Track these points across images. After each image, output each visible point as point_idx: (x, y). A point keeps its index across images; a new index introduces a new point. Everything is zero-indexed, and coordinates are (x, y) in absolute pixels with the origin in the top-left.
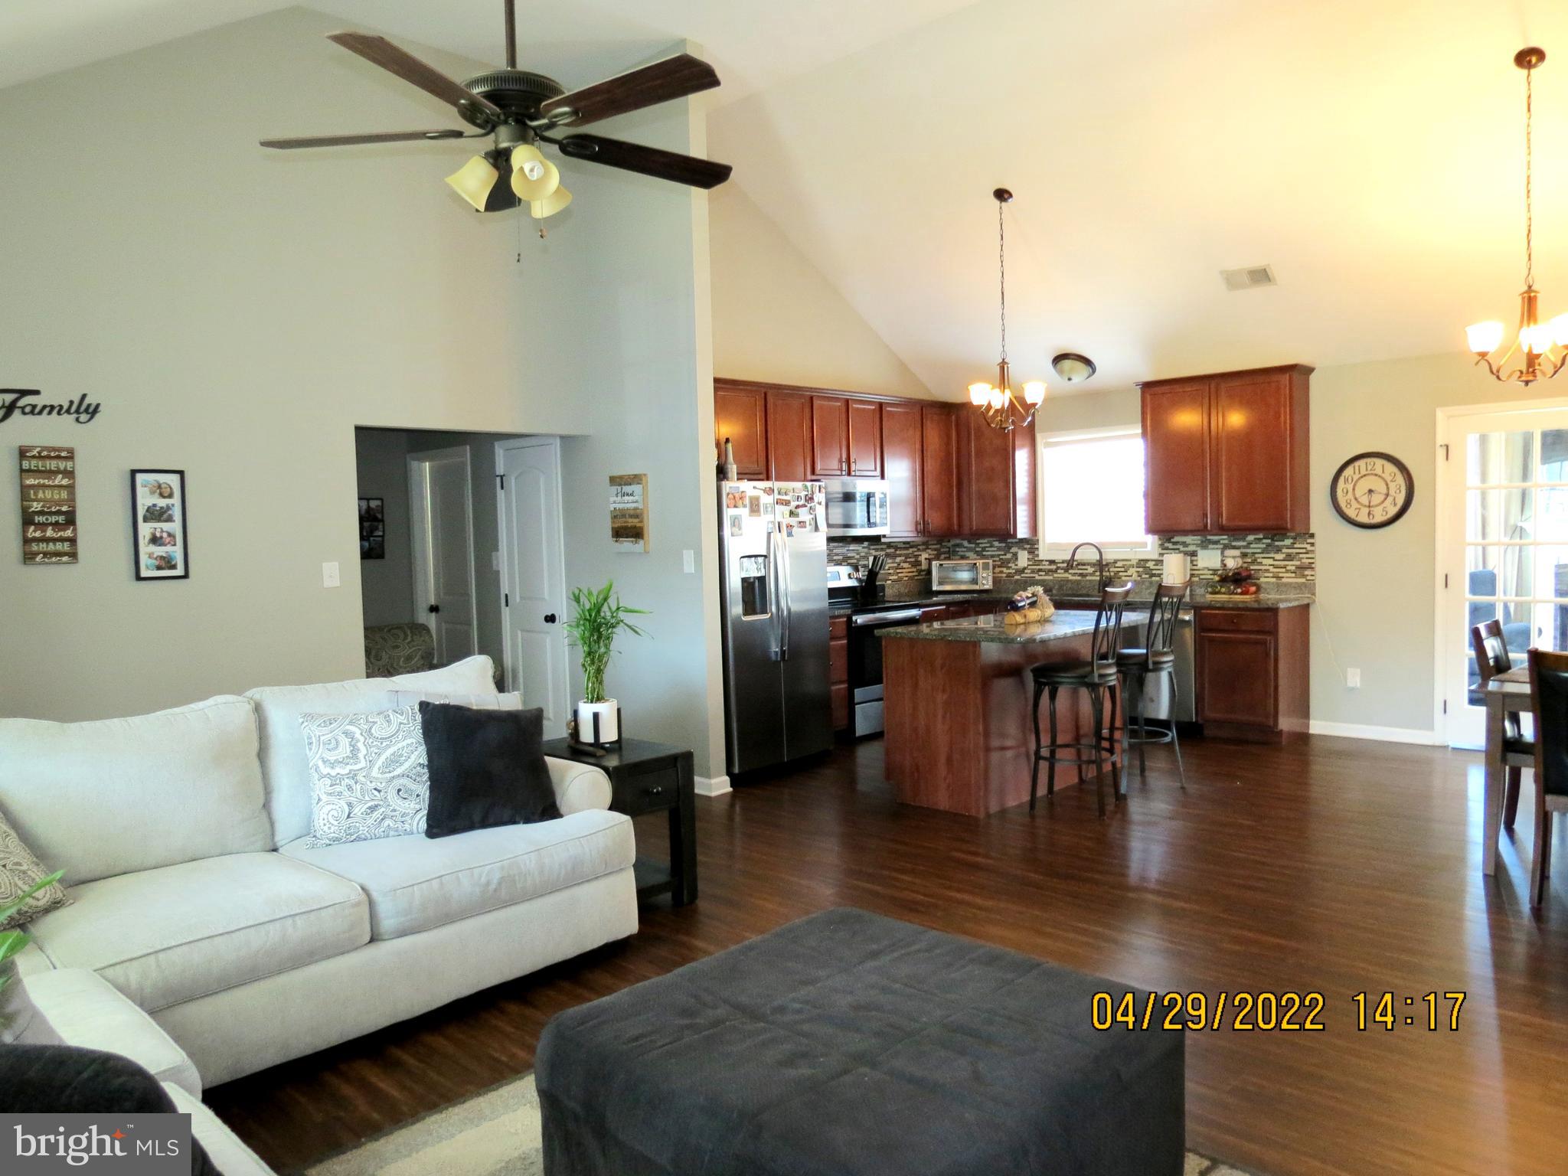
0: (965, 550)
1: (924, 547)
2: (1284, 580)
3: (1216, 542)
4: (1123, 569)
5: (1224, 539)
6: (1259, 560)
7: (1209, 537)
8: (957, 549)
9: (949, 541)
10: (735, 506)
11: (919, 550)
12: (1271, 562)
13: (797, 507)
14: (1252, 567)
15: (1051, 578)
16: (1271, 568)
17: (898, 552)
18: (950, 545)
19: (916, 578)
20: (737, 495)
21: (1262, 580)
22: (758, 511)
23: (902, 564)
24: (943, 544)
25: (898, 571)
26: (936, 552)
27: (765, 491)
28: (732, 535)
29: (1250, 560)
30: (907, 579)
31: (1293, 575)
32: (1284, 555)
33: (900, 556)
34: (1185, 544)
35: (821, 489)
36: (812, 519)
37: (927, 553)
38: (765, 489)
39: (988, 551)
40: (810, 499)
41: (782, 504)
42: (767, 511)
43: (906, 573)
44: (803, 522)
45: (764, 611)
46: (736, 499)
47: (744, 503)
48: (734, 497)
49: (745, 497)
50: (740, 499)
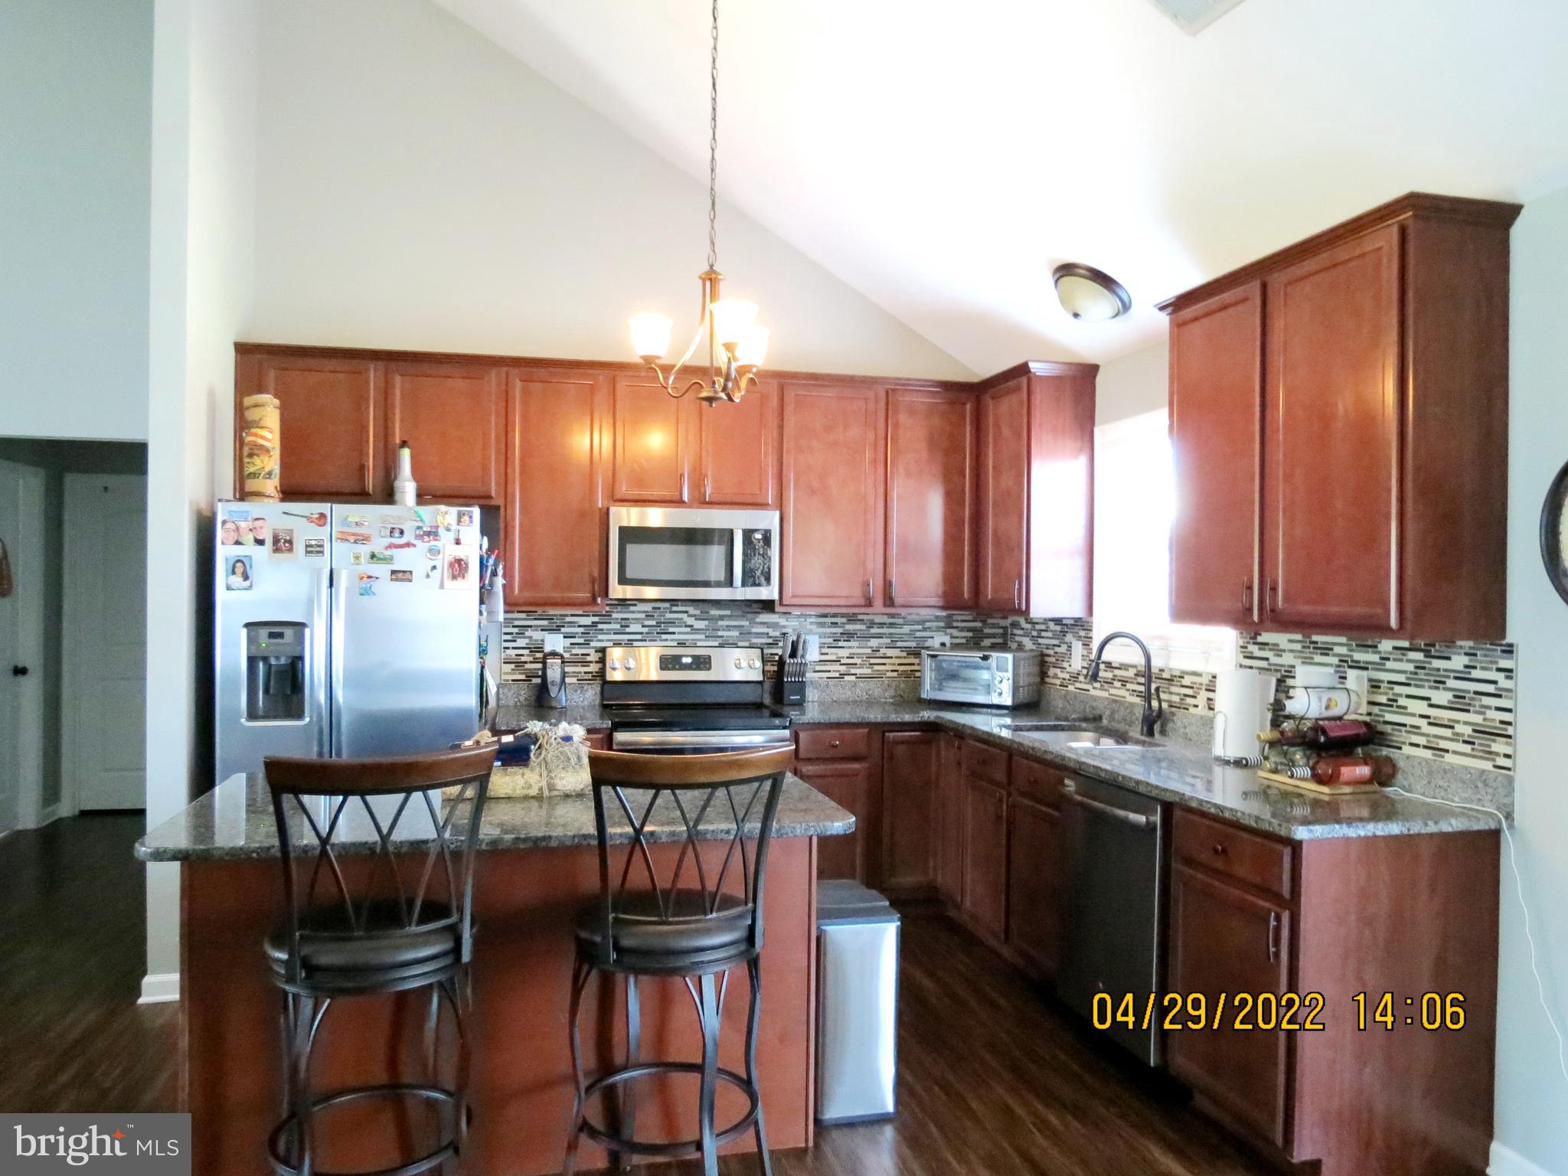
1: (943, 624)
2: (1449, 758)
3: (1326, 650)
4: (1189, 692)
5: (1340, 643)
6: (1402, 701)
7: (1315, 638)
9: (1005, 618)
10: (238, 543)
11: (925, 629)
12: (1421, 707)
13: (391, 546)
14: (1389, 717)
15: (1105, 694)
16: (1423, 723)
17: (873, 631)
18: (1003, 623)
21: (1407, 750)
22: (290, 550)
23: (883, 651)
24: (990, 621)
25: (873, 661)
26: (970, 634)
27: (311, 520)
28: (229, 588)
29: (1383, 699)
30: (895, 674)
31: (1467, 748)
32: (1449, 696)
33: (879, 636)
34: (1279, 651)
35: (466, 518)
36: (434, 568)
37: (946, 634)
38: (309, 515)
39: (1043, 637)
40: (429, 534)
41: (352, 541)
42: (311, 552)
43: (894, 664)
44: (404, 572)
45: (300, 715)
46: (241, 530)
47: (260, 537)
48: (238, 529)
49: (261, 528)
50: (251, 530)
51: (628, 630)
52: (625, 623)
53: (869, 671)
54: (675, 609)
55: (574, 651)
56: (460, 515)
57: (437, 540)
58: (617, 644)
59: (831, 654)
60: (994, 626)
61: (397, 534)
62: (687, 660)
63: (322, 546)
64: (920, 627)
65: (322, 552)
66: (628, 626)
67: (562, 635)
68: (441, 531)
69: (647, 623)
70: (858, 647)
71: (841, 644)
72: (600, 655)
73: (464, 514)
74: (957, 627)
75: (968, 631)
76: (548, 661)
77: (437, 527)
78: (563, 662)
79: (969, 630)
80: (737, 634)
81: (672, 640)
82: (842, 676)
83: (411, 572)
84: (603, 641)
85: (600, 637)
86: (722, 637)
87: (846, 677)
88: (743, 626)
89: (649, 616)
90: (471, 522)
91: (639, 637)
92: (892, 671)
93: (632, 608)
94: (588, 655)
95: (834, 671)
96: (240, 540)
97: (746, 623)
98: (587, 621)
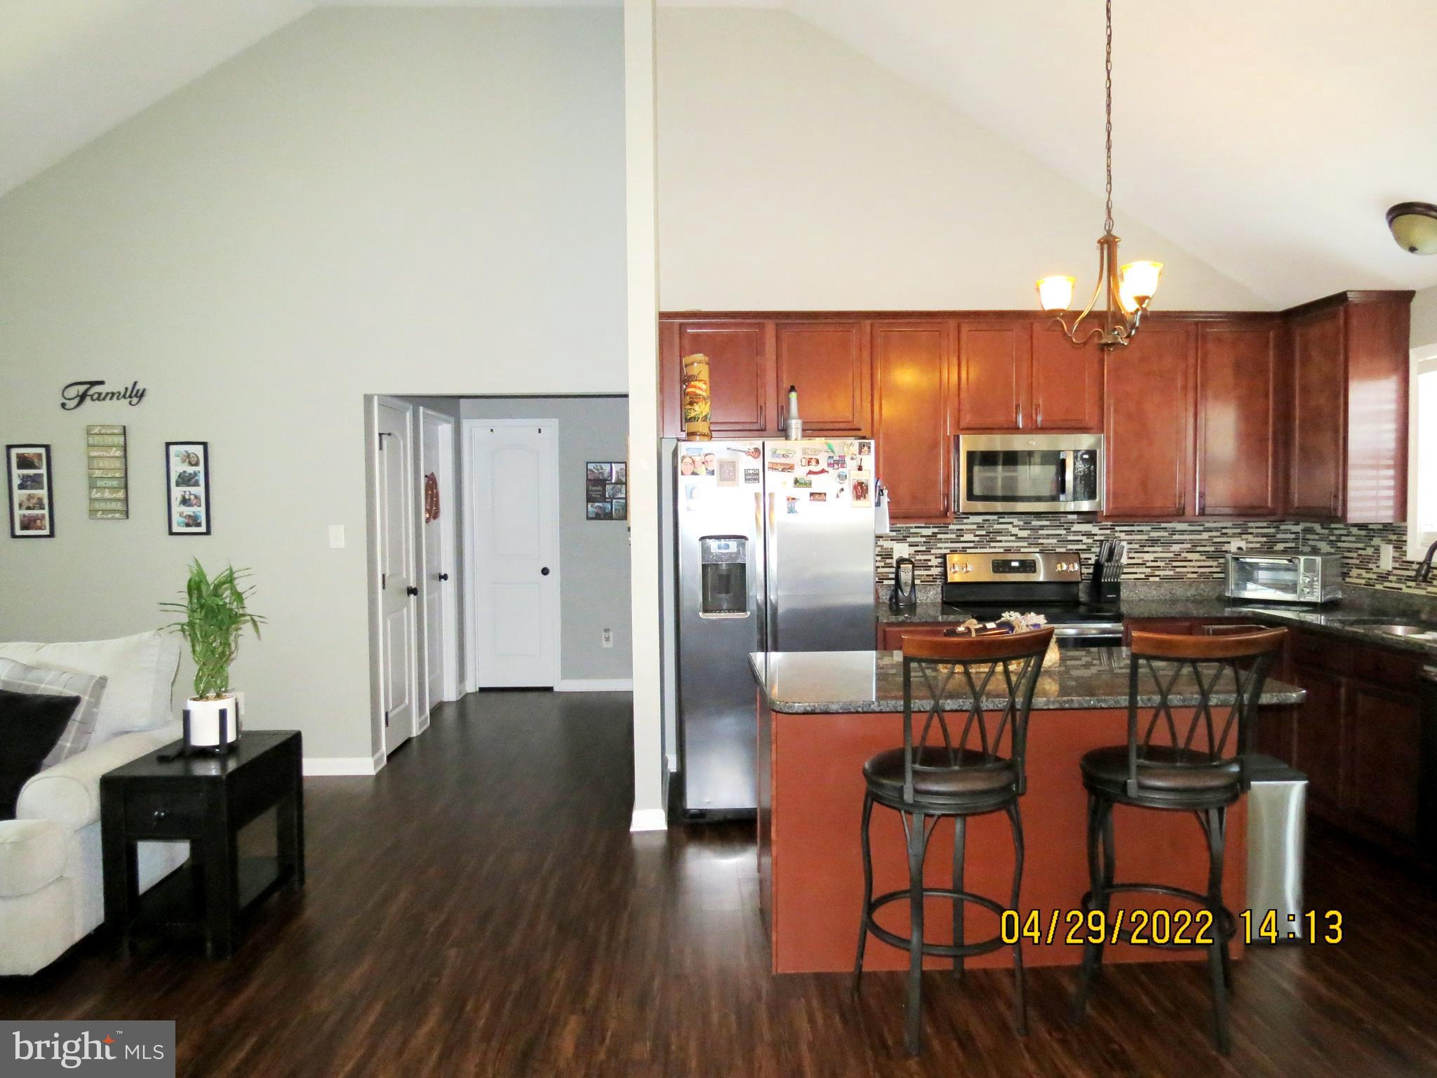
0: (1317, 537)
1: (1239, 531)
8: (1308, 536)
9: (1297, 524)
10: (694, 473)
13: (809, 473)
15: (1422, 592)
17: (1174, 537)
19: (1215, 575)
20: (697, 459)
22: (734, 478)
23: (1184, 555)
24: (1282, 527)
25: (1175, 564)
26: (1264, 540)
27: (748, 453)
28: (688, 509)
30: (1195, 576)
33: (1181, 542)
35: (866, 448)
36: (842, 490)
37: (1242, 540)
38: (747, 450)
39: (1344, 542)
40: (837, 462)
41: (780, 470)
42: (749, 480)
43: (1194, 567)
44: (820, 494)
45: (744, 610)
46: (696, 463)
47: (710, 469)
48: (693, 462)
49: (711, 461)
50: (703, 463)
51: (962, 539)
52: (960, 533)
53: (1171, 573)
54: (1001, 520)
55: (918, 558)
56: (861, 446)
57: (843, 467)
58: (954, 551)
59: (1138, 558)
60: (1286, 531)
61: (813, 462)
62: (1015, 564)
63: (758, 474)
64: (1218, 534)
65: (757, 480)
66: (963, 536)
67: (908, 544)
68: (847, 460)
69: (978, 533)
70: (1161, 552)
71: (1146, 549)
72: (940, 560)
73: (864, 446)
74: (1252, 533)
75: (1262, 537)
76: (902, 566)
77: (844, 457)
78: (914, 567)
79: (1264, 535)
80: (1055, 541)
81: (999, 547)
82: (1148, 577)
83: (825, 494)
84: (941, 548)
85: (939, 545)
86: (1043, 544)
87: (1150, 578)
88: (1061, 535)
89: (980, 527)
90: (869, 452)
91: (972, 545)
92: (1193, 573)
93: (965, 521)
94: (930, 560)
95: (1140, 573)
96: (695, 471)
97: (1063, 532)
98: (928, 532)
